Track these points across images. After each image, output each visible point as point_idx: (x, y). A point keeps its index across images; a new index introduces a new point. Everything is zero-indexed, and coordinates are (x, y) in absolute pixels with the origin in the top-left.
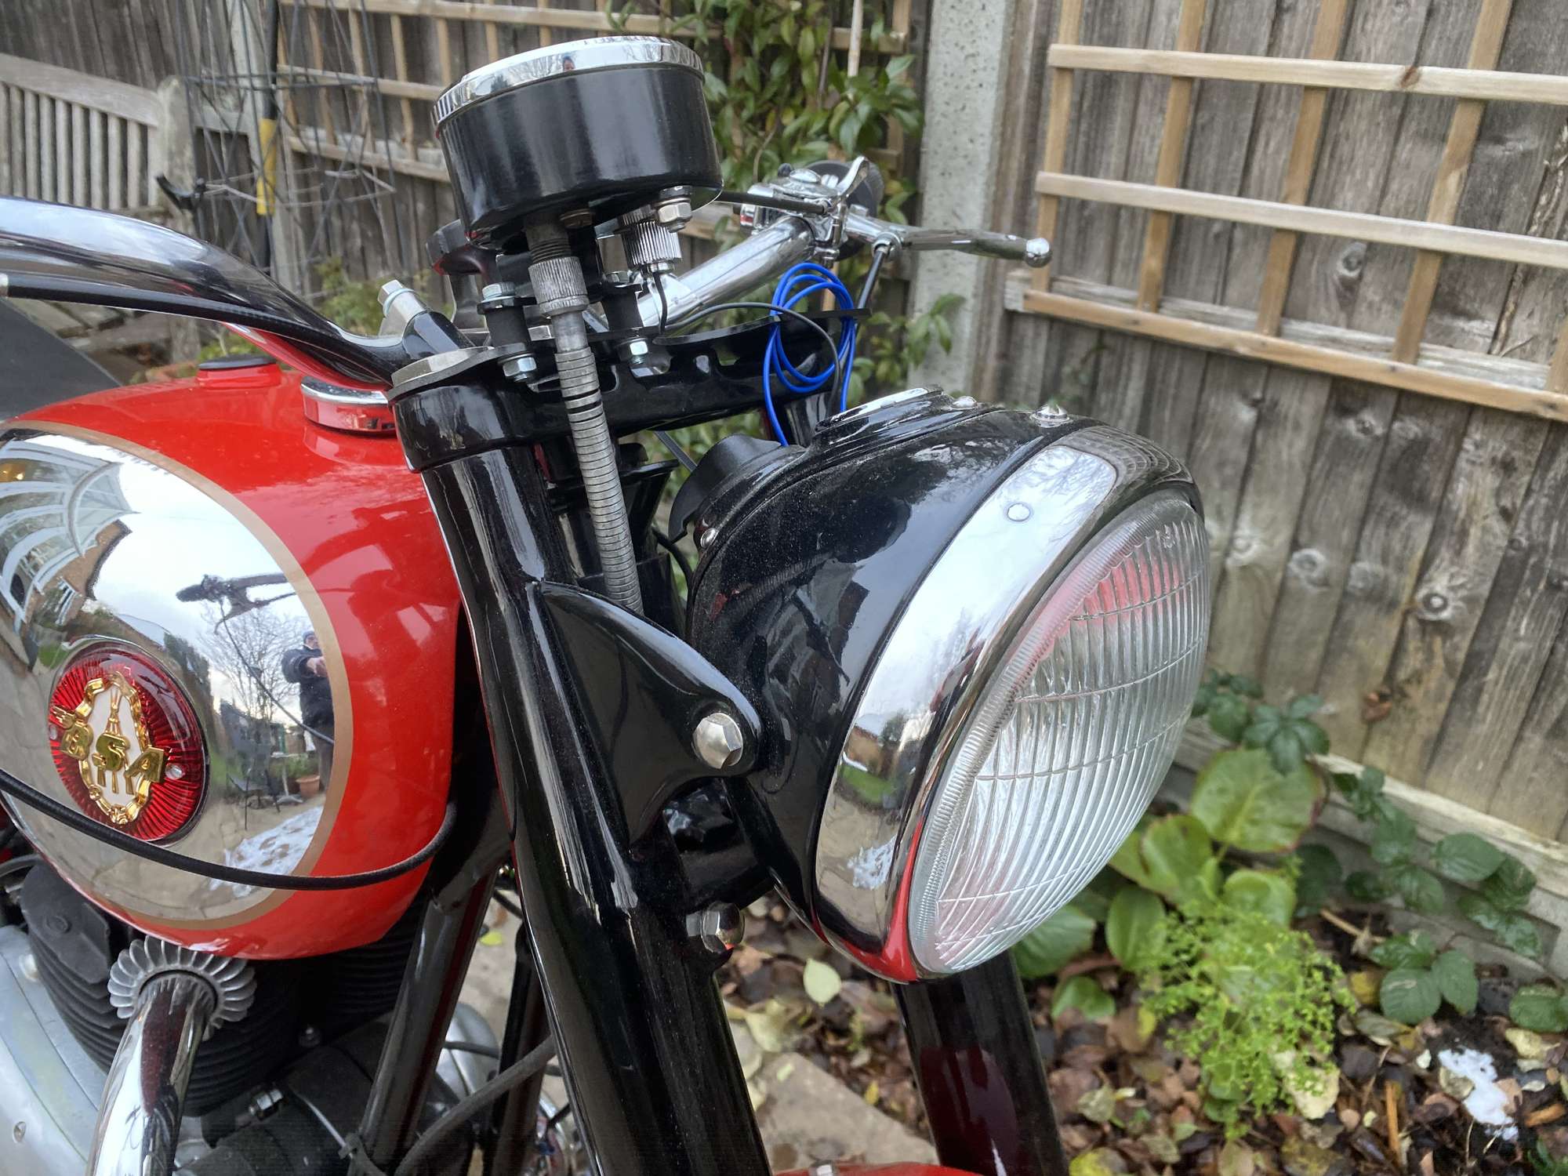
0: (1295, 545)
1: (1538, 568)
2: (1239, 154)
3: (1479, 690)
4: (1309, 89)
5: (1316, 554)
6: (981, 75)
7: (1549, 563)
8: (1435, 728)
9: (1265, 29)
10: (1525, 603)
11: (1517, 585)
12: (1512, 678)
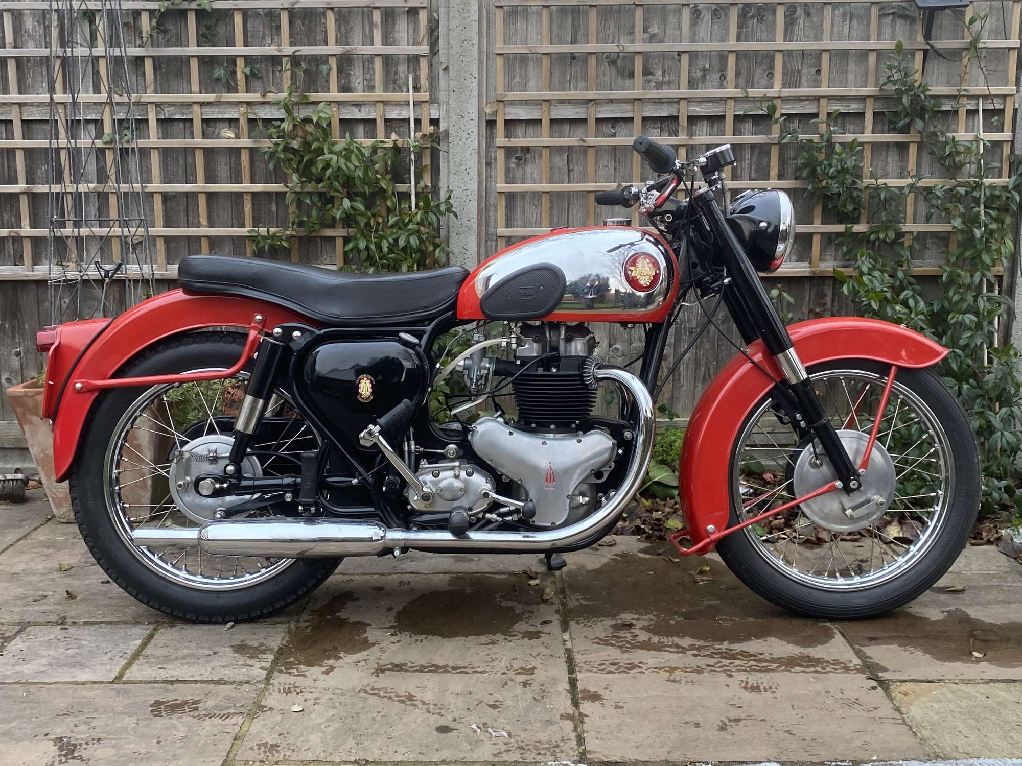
0: (610, 345)
1: (685, 328)
2: (565, 216)
3: (679, 375)
4: (589, 192)
5: (617, 346)
6: (470, 197)
7: (688, 326)
8: (670, 393)
9: (566, 176)
10: (684, 341)
11: (681, 336)
12: (687, 367)
